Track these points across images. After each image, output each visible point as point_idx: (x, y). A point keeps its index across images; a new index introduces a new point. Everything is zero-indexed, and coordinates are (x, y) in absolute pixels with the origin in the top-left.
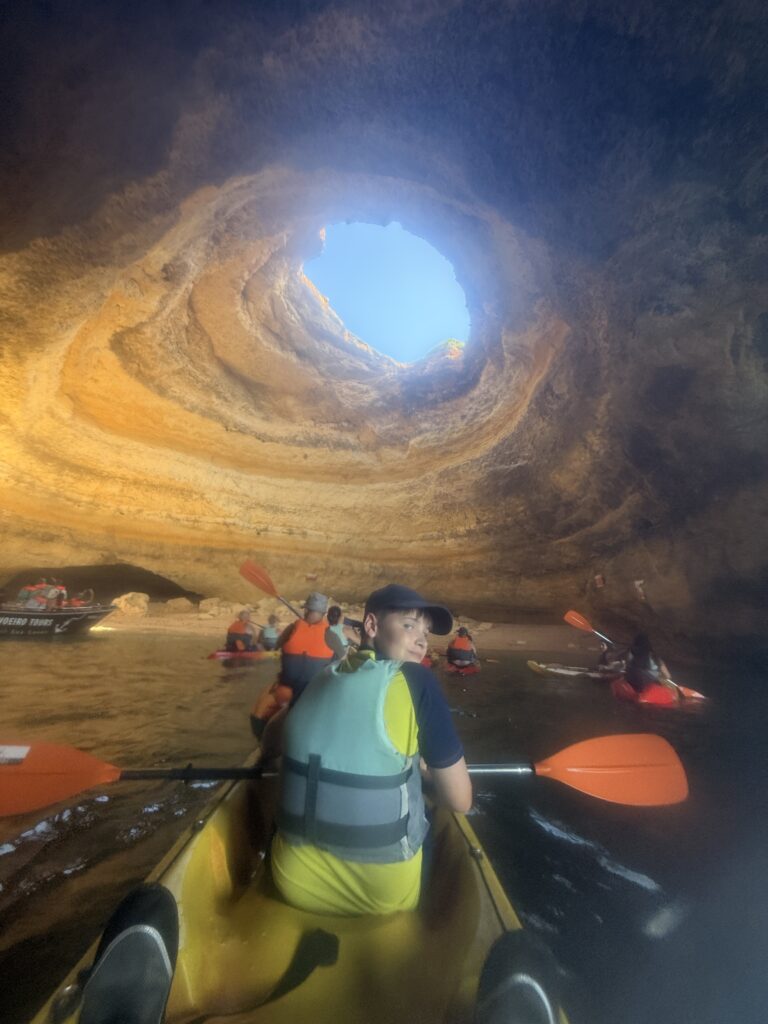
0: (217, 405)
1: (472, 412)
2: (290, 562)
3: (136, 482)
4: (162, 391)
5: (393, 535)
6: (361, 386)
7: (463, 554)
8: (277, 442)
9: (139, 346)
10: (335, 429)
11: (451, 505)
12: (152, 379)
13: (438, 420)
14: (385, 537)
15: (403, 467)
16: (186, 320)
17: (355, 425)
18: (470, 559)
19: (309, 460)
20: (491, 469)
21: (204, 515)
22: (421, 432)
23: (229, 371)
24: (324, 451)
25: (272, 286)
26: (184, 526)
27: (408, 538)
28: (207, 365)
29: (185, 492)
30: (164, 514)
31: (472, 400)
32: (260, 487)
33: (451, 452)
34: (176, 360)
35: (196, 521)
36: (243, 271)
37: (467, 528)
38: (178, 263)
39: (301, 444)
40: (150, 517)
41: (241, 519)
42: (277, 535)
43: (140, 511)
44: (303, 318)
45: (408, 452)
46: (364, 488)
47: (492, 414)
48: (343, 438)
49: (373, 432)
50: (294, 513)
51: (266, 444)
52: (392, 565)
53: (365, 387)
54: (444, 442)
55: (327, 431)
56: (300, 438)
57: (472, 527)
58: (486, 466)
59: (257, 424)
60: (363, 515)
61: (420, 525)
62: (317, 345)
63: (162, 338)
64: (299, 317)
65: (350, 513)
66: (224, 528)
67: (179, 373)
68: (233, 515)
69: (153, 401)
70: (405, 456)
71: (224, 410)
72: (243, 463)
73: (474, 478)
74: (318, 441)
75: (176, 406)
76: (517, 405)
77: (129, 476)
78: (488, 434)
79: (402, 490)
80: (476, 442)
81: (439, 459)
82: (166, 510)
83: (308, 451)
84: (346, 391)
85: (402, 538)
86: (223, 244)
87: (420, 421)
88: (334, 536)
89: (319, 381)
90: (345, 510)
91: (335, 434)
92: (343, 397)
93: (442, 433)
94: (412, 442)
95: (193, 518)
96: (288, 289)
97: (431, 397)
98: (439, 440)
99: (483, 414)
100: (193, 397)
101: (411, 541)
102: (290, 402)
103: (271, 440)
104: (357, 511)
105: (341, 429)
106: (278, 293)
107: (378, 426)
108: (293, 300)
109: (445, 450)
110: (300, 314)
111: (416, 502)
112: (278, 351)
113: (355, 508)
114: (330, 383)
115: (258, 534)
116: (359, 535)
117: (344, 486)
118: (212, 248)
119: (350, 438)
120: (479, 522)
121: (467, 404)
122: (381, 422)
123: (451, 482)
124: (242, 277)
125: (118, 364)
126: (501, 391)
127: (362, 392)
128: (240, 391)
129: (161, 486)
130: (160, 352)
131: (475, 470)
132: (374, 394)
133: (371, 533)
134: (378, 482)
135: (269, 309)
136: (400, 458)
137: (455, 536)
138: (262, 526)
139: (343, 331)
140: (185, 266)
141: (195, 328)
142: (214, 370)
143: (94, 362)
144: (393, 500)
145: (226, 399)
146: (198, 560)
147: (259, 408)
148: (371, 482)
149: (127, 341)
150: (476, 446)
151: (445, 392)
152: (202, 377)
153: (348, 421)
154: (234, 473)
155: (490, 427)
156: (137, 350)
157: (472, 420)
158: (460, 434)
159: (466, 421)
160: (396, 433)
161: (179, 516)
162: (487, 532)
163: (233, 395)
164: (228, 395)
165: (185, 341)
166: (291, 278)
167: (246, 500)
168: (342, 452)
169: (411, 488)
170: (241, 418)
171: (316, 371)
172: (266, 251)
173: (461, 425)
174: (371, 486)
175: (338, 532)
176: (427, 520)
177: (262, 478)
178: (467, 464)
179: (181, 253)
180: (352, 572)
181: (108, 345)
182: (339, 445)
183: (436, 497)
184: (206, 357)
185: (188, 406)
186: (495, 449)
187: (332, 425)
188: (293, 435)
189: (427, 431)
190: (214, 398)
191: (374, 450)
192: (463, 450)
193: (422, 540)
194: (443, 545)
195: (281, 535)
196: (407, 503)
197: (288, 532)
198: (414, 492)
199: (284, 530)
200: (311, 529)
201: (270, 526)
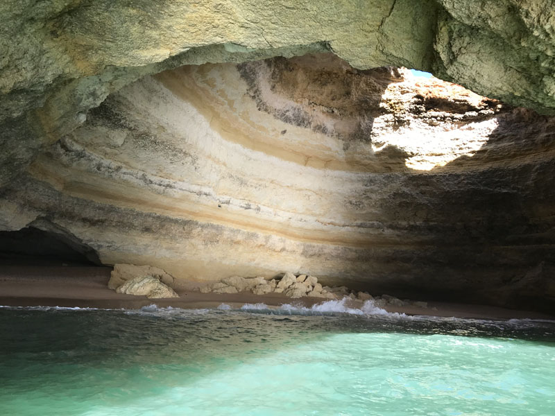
5: (330, 218)
7: (396, 243)
8: (269, 113)
10: (323, 113)
11: (408, 203)
14: (322, 219)
17: (341, 115)
19: (285, 136)
20: (472, 187)
21: (182, 181)
24: (304, 130)
26: (155, 191)
27: (343, 223)
29: (179, 153)
30: (140, 174)
35: (169, 186)
39: (287, 120)
40: (126, 178)
41: (214, 189)
42: (235, 209)
43: (119, 168)
45: (380, 150)
46: (322, 172)
48: (325, 122)
50: (256, 188)
51: (260, 112)
52: (315, 244)
55: (318, 114)
56: (290, 114)
57: (418, 223)
58: (468, 183)
61: (364, 214)
65: (302, 193)
68: (210, 185)
73: (446, 188)
74: (303, 120)
79: (359, 181)
85: (337, 222)
90: (298, 190)
95: (166, 182)
101: (344, 226)
103: (266, 110)
104: (309, 193)
105: (329, 114)
111: (368, 194)
113: (308, 190)
115: (219, 206)
117: (303, 167)
119: (329, 124)
120: (427, 221)
123: (418, 186)
129: (163, 144)
133: (311, 215)
134: (338, 169)
136: (368, 153)
137: (395, 227)
138: (226, 198)
148: (332, 168)
161: (153, 178)
168: (319, 135)
169: (371, 181)
170: (263, 85)
174: (330, 172)
175: (284, 211)
176: (374, 211)
178: (444, 176)
182: (319, 129)
183: (395, 194)
186: (484, 173)
187: (325, 109)
188: (286, 109)
193: (360, 226)
194: (379, 234)
195: (237, 208)
196: (361, 194)
197: (245, 206)
198: (371, 185)
199: (243, 205)
200: (264, 205)
201: (232, 199)
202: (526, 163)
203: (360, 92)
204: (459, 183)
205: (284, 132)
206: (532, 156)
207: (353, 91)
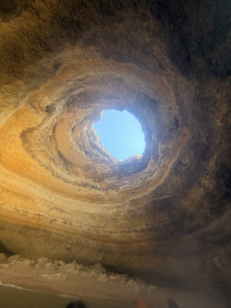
0: (52, 165)
1: (144, 177)
2: (61, 238)
3: (8, 191)
4: (34, 157)
5: (109, 229)
6: (105, 166)
7: (139, 241)
8: (70, 183)
9: (31, 138)
10: (93, 181)
11: (135, 216)
12: (32, 152)
13: (131, 180)
14: (105, 229)
15: (116, 198)
16: (51, 134)
17: (100, 180)
18: (143, 244)
19: (81, 192)
20: (153, 199)
21: (31, 209)
22: (124, 184)
23: (61, 155)
24: (87, 188)
25: (82, 129)
26: (20, 214)
27: (115, 231)
28: (53, 151)
29: (27, 198)
30: (14, 207)
31: (144, 173)
32: (59, 201)
33: (136, 192)
34: (43, 146)
35: (26, 212)
36: (74, 121)
37: (141, 227)
38: (53, 107)
39: (79, 185)
40: (7, 208)
41: (46, 213)
42: (59, 223)
43: (4, 204)
44: (90, 141)
45: (119, 192)
46: (100, 206)
47: (153, 177)
48: (95, 184)
49: (107, 183)
50: (69, 214)
51: (66, 183)
52: (107, 244)
53: (106, 167)
54: (133, 188)
55: (90, 181)
56: (79, 183)
57: (143, 227)
58: (150, 198)
59: (65, 175)
60: (97, 218)
61: (121, 224)
62: (93, 150)
63: (40, 137)
64: (89, 140)
65: (92, 216)
66: (37, 217)
67: (42, 151)
68: (43, 211)
69: (29, 159)
70: (117, 194)
71: (54, 168)
72: (55, 190)
73: (145, 203)
74: (86, 185)
75: (37, 163)
76: (163, 173)
77: (7, 188)
78: (151, 185)
79: (115, 208)
80: (146, 189)
81: (130, 195)
82: (15, 205)
83: (81, 188)
84: (99, 167)
85: (112, 230)
86: (70, 107)
87: (124, 180)
88: (84, 226)
89: (91, 163)
90: (91, 215)
91: (93, 183)
92: (98, 169)
93: (132, 185)
94: (120, 188)
95: (25, 210)
96: (87, 131)
97: (129, 172)
98: (131, 187)
99: (149, 178)
100: (45, 161)
101: (116, 232)
102: (79, 169)
103: (68, 182)
104: (95, 216)
105: (95, 181)
106: (84, 131)
107: (109, 181)
108: (88, 135)
109: (133, 192)
110: (89, 139)
111: (120, 214)
112: (79, 150)
113: (95, 214)
114: (94, 164)
115: (51, 222)
116: (95, 227)
117: (92, 204)
118: (66, 107)
119: (98, 185)
120: (147, 225)
121: (142, 175)
122: (110, 180)
123: (135, 205)
124: (73, 123)
125: (21, 143)
126: (156, 168)
127: (105, 168)
128: (62, 162)
129: (18, 193)
130: (38, 142)
131: (145, 200)
132: (109, 169)
133: (99, 227)
134: (106, 203)
135: (80, 136)
136: (115, 194)
137: (135, 231)
138: (54, 218)
139: (102, 147)
140: (55, 108)
141: (53, 138)
142: (56, 154)
143: (12, 140)
144: (111, 212)
145: (56, 164)
146: (19, 232)
147: (68, 170)
148: (103, 203)
149: (27, 136)
150: (146, 190)
151: (135, 170)
152: (50, 155)
153: (98, 179)
154: (50, 193)
155: (151, 183)
156: (30, 139)
157: (144, 180)
158: (139, 186)
159: (142, 180)
160: (115, 184)
161: (20, 209)
162: (150, 230)
163: (59, 163)
164: (57, 163)
165: (48, 141)
166: (89, 128)
167: (51, 205)
168: (94, 190)
169: (119, 207)
170: (60, 172)
171: (91, 160)
172: (83, 115)
173: (140, 182)
174: (103, 205)
175: (85, 225)
176: (124, 222)
177: (61, 197)
178: (142, 198)
179: (54, 103)
180: (88, 247)
181: (19, 135)
182: (93, 187)
183: (128, 212)
184: (54, 148)
185: (41, 164)
186: (154, 191)
188: (77, 181)
189: (127, 184)
190: (52, 163)
191: (105, 191)
192: (140, 192)
193: (121, 232)
194: (130, 236)
195: (61, 223)
196: (116, 213)
197: (64, 222)
198: (119, 209)
199: (63, 221)
200: (74, 222)
201: (57, 219)
204: (148, 199)
205: (80, 190)
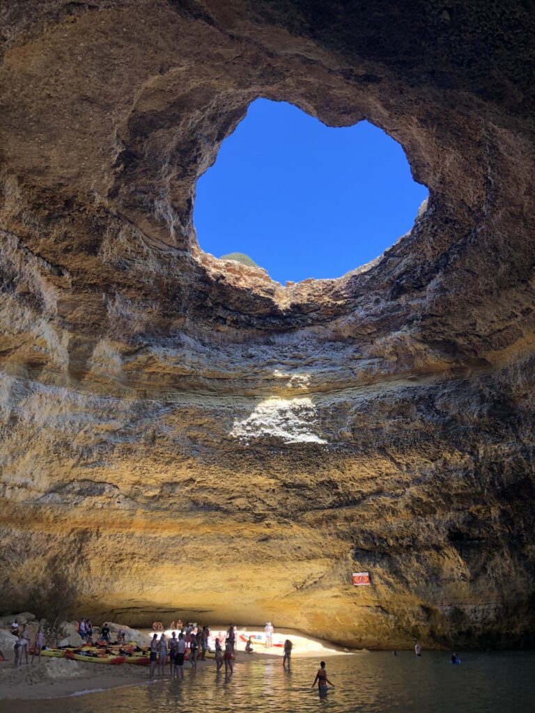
1: (266, 357)
93: (207, 360)
121: (259, 344)
132: (151, 266)
158: (233, 373)
159: (252, 363)
187: (48, 268)
202: (342, 399)
203: (115, 249)
204: (249, 424)
206: (350, 390)
207: (106, 243)
